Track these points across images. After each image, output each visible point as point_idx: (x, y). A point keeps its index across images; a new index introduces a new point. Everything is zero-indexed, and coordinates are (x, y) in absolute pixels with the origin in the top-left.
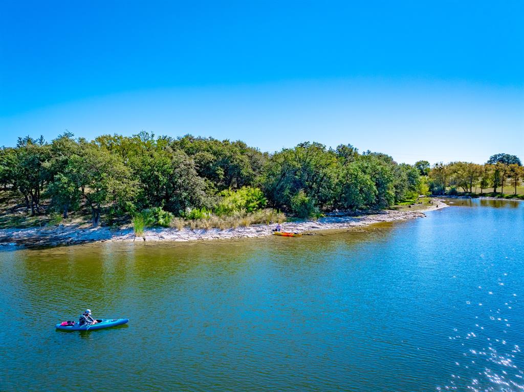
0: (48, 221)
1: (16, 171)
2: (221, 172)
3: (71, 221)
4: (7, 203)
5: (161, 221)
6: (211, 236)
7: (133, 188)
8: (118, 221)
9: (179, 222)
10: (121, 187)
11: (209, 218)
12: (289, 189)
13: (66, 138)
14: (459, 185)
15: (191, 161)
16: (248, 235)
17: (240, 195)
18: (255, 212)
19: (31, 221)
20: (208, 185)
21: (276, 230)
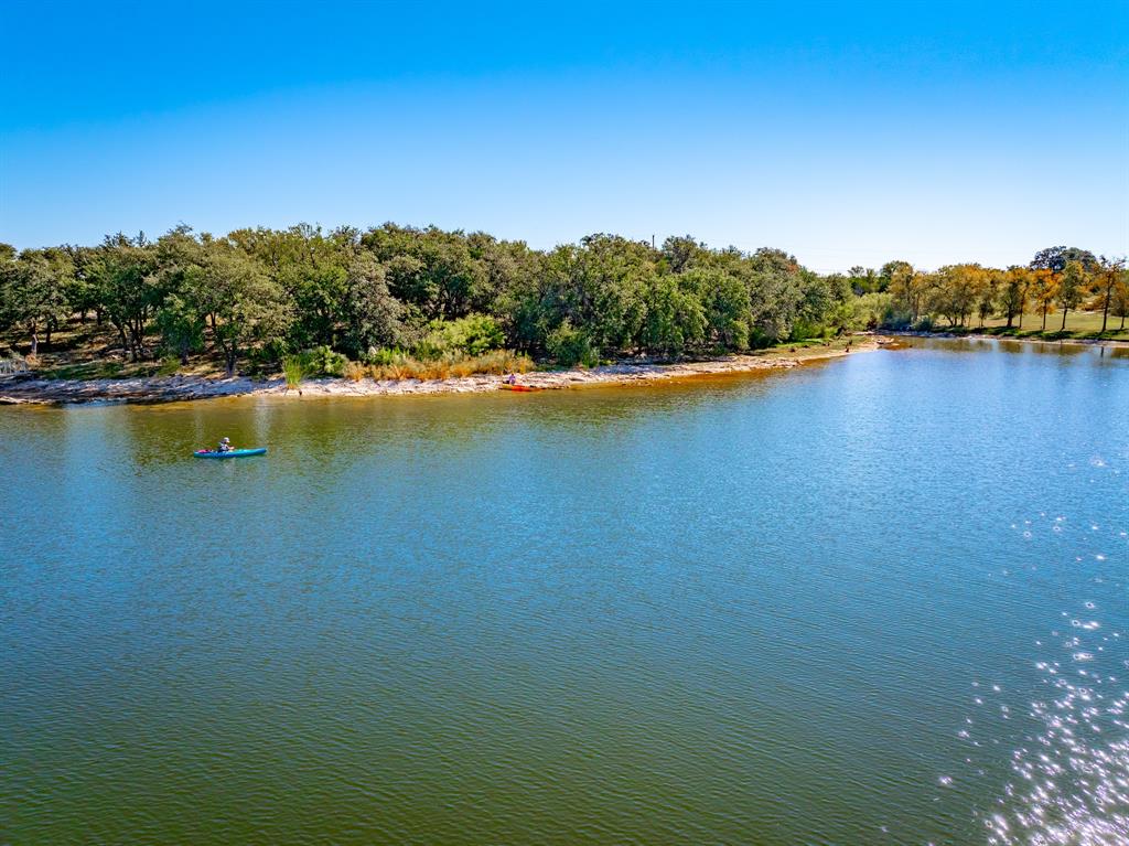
0: (159, 369)
1: (106, 290)
2: (434, 289)
3: (193, 369)
4: (91, 343)
5: (329, 367)
6: (406, 387)
7: (284, 316)
8: (265, 369)
9: (354, 368)
10: (264, 315)
11: (404, 364)
12: (546, 316)
13: (179, 235)
14: (940, 311)
15: (381, 271)
16: (459, 389)
17: (459, 327)
18: (481, 355)
19: (132, 370)
20: (409, 311)
21: (508, 382)
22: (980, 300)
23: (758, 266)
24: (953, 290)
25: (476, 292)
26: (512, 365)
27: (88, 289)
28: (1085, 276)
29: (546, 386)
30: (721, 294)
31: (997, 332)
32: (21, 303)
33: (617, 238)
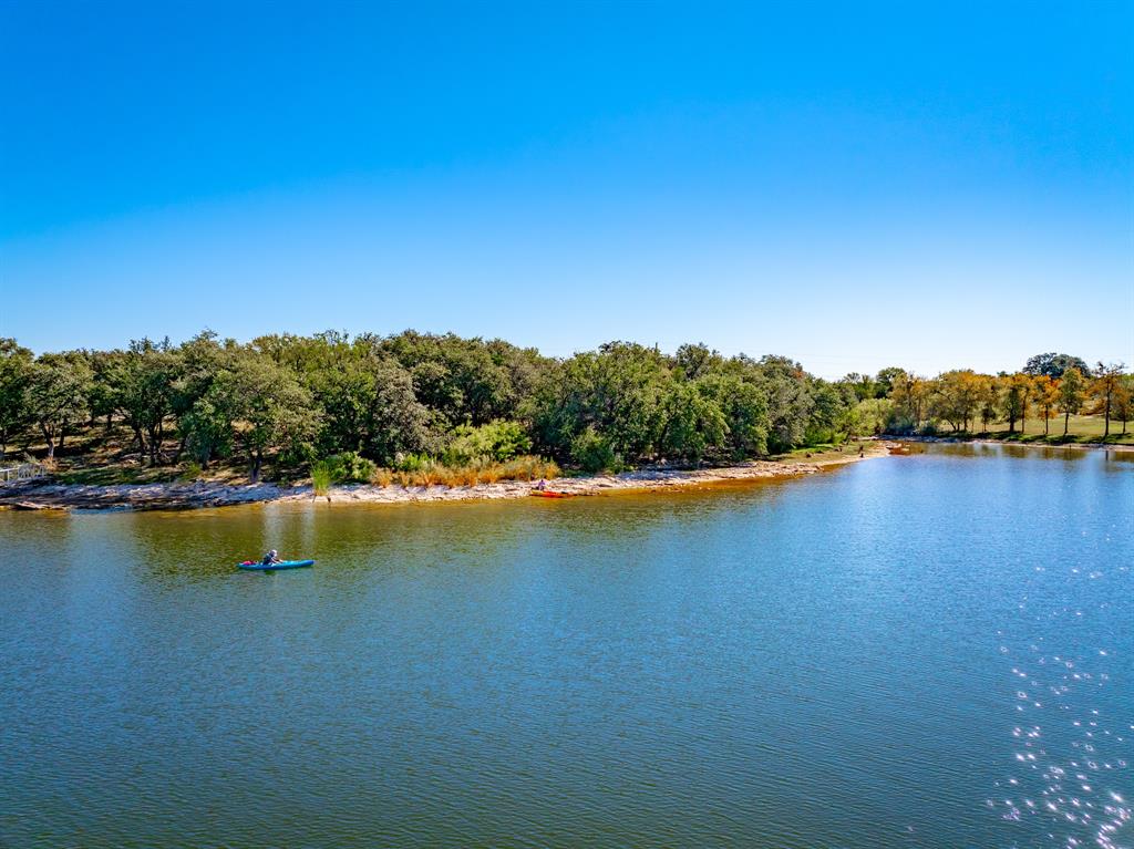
0: (180, 474)
1: (130, 394)
2: (458, 396)
3: (214, 474)
4: (105, 447)
5: (356, 473)
6: (433, 494)
7: (314, 421)
8: (289, 474)
9: (382, 474)
10: (294, 420)
11: (431, 470)
12: (570, 423)
13: (204, 340)
14: (943, 416)
15: (406, 378)
16: (490, 495)
17: (485, 433)
18: (507, 461)
19: (152, 475)
20: (434, 417)
21: (537, 488)
22: (982, 405)
23: (769, 374)
24: (954, 396)
25: (499, 398)
26: (539, 471)
27: (113, 393)
28: (1083, 381)
29: (576, 492)
30: (737, 400)
31: (1001, 436)
32: (42, 406)
33: (635, 345)
